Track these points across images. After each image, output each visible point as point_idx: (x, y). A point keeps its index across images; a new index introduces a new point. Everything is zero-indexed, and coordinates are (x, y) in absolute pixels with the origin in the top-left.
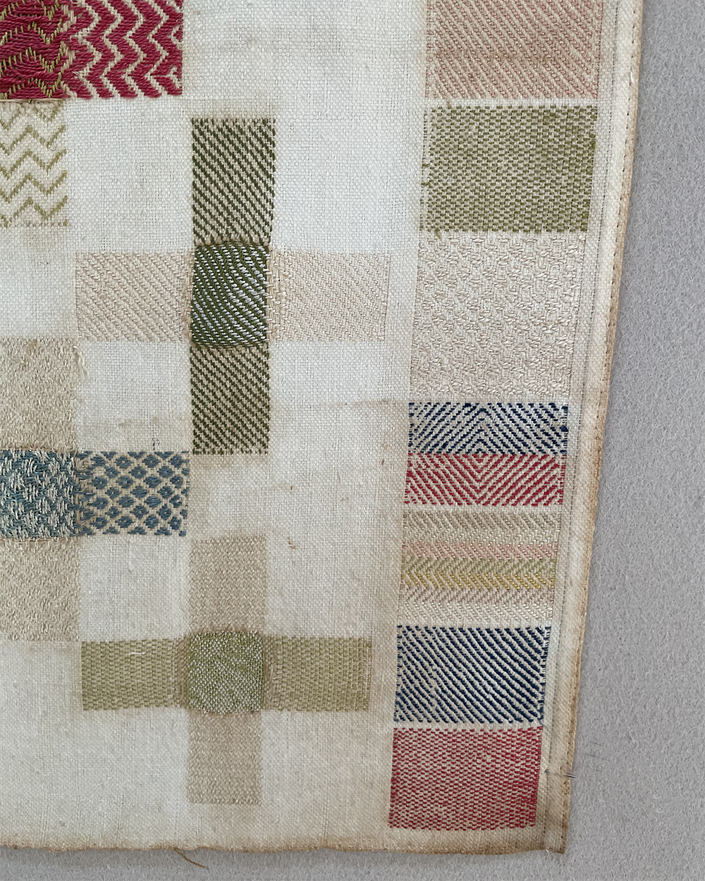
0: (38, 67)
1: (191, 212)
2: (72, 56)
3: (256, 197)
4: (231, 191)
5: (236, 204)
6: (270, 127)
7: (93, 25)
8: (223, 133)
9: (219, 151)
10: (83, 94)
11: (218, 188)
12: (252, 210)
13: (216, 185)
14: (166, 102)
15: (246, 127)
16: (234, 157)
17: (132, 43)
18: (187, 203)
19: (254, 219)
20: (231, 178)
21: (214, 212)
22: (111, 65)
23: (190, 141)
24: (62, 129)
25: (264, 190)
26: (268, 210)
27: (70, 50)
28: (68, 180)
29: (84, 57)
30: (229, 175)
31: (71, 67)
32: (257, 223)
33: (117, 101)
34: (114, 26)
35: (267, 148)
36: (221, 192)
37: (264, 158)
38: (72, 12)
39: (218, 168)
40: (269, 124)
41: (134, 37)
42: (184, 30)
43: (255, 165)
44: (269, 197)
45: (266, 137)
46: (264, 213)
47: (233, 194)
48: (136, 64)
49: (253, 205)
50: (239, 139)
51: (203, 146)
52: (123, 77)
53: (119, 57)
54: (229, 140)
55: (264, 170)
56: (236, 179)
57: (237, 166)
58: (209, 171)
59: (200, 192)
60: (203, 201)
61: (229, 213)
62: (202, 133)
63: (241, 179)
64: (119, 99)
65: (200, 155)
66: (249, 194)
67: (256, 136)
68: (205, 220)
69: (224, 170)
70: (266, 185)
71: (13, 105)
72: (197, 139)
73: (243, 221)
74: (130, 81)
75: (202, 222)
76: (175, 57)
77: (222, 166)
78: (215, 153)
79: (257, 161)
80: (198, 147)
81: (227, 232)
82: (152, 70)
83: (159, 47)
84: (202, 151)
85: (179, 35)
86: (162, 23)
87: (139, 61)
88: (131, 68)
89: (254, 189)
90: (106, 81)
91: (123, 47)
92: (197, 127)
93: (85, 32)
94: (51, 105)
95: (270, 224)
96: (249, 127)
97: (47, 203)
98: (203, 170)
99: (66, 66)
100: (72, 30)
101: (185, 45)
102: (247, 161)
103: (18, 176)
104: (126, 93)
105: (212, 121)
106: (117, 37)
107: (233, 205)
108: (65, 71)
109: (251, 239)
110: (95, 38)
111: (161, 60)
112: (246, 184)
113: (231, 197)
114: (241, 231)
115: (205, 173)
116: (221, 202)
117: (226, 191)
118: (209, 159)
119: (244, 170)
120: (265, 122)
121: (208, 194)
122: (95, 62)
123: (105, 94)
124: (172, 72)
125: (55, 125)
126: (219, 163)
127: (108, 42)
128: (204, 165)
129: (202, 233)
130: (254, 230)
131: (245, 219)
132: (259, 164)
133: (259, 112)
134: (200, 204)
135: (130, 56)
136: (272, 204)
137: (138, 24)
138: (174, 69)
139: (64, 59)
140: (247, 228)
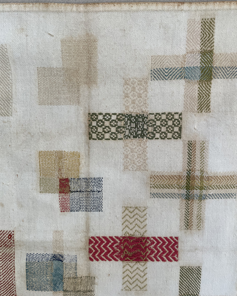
0: (141, 254)
1: (179, 288)
2: (150, 252)
3: (196, 284)
4: (189, 282)
5: (190, 285)
6: (200, 268)
7: (155, 244)
8: (188, 269)
9: (187, 274)
10: (152, 260)
11: (186, 282)
12: (195, 287)
13: (186, 281)
14: (174, 263)
15: (194, 268)
16: (190, 275)
17: (165, 248)
18: (178, 285)
19: (195, 289)
20: (189, 280)
21: (185, 287)
22: (160, 254)
23: (179, 271)
24: (146, 268)
25: (198, 282)
26: (199, 287)
27: (149, 250)
28: (147, 280)
29: (152, 252)
30: (189, 279)
31: (149, 254)
32: (196, 290)
33: (161, 262)
34: (160, 244)
35: (199, 273)
36: (187, 283)
37: (198, 275)
38: (150, 241)
39: (186, 277)
40: (200, 267)
41: (165, 247)
42: (179, 246)
43: (196, 277)
44: (199, 284)
45: (199, 270)
46: (197, 288)
47: (190, 283)
48: (166, 253)
49: (195, 286)
50: (192, 271)
51: (183, 272)
52: (163, 256)
53: (162, 252)
54: (189, 271)
55: (198, 278)
56: (191, 280)
57: (191, 277)
58: (184, 278)
59: (181, 283)
60: (182, 285)
61: (189, 288)
62: (183, 270)
63: (192, 280)
64: (162, 262)
65: (182, 274)
66: (194, 283)
67: (196, 270)
68: (182, 289)
69: (188, 278)
70: (198, 281)
71: (134, 263)
72: (181, 271)
73: (192, 289)
74: (165, 258)
75: (181, 290)
76: (176, 252)
77: (187, 277)
78: (186, 274)
79: (196, 276)
80: (181, 272)
81: (188, 292)
82: (170, 255)
83: (172, 250)
84: (182, 273)
85: (177, 247)
86: (173, 244)
87: (167, 253)
88: (165, 254)
89: (195, 282)
90: (158, 258)
91: (163, 249)
92: (181, 268)
93: (153, 245)
94: (144, 263)
95: (199, 290)
96: (195, 268)
97: (142, 285)
98: (182, 278)
99: (148, 254)
100: (149, 245)
101: (179, 249)
102: (194, 276)
103: (134, 279)
104: (163, 260)
105: (186, 267)
106: (161, 247)
107: (190, 286)
108: (148, 255)
109: (194, 294)
110: (155, 247)
111: (173, 253)
112: (193, 281)
113: (189, 284)
114: (192, 292)
115: (183, 278)
116: (186, 285)
117: (188, 282)
118: (184, 275)
119: (193, 278)
120: (199, 267)
121: (183, 283)
122: (155, 253)
123: (158, 260)
124: (176, 256)
125: (145, 267)
126: (187, 276)
127: (159, 248)
128: (183, 277)
129: (181, 292)
130: (195, 292)
131: (193, 289)
132: (197, 276)
133: (198, 265)
134: (181, 285)
135: (164, 252)
136: (200, 286)
137: (166, 244)
138: (176, 255)
139: (147, 252)
140: (193, 291)
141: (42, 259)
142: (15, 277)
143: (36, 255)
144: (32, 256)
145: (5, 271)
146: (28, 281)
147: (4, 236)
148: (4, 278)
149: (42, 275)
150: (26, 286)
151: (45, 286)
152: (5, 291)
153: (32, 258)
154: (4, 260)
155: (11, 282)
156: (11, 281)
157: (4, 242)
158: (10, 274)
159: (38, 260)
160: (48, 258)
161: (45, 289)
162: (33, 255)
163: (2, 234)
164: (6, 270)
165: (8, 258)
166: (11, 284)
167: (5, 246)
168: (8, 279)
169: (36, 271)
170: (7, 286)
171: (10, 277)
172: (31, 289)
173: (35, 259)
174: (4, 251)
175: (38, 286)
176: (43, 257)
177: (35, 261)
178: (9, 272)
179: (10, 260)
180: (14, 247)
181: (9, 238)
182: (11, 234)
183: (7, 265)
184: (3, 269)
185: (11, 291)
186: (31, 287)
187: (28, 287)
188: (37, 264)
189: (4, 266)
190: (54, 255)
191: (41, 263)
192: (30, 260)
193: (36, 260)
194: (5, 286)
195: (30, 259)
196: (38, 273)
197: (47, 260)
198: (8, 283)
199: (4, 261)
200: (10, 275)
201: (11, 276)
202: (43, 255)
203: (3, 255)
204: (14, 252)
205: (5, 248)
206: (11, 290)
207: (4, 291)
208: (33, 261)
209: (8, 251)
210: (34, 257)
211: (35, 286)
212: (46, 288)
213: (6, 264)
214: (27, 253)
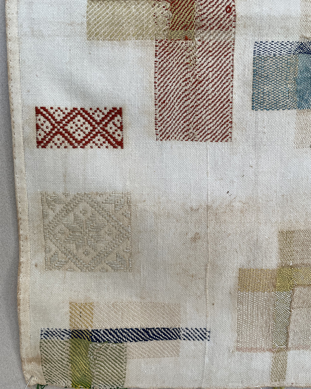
141: (281, 52)
142: (234, 86)
143: (270, 45)
144: (264, 46)
145: (216, 75)
146: (255, 91)
147: (218, 9)
148: (213, 89)
149: (280, 81)
150: (251, 103)
151: (283, 100)
152: (213, 115)
153: (264, 50)
154: (216, 54)
155: (225, 97)
156: (225, 94)
157: (219, 19)
158: (225, 80)
159: (275, 53)
160: (290, 50)
161: (284, 106)
162: (266, 43)
163: (215, 6)
164: (219, 72)
165: (223, 51)
166: (225, 99)
167: (219, 27)
168: (221, 90)
169: (270, 72)
170: (218, 104)
171: (225, 86)
172: (259, 107)
173: (269, 50)
174: (217, 38)
175: (272, 101)
176: (282, 48)
177: (268, 55)
178: (223, 78)
179: (225, 54)
180: (233, 28)
181: (227, 12)
182: (230, 6)
183: (220, 64)
184: (213, 72)
185: (224, 114)
186: (260, 103)
187: (254, 105)
188: (272, 59)
189: (215, 66)
190: (300, 45)
191: (279, 59)
192: (261, 54)
193: (271, 54)
194: (215, 105)
195: (260, 52)
196: (273, 77)
197: (289, 52)
198: (220, 100)
199: (216, 56)
200: (224, 84)
201: (227, 84)
202: (283, 43)
203: (214, 46)
204: (234, 39)
205: (219, 32)
206: (224, 112)
207: (211, 115)
208: (265, 54)
209: (223, 37)
210: (267, 48)
211: (268, 101)
212: (286, 104)
213: (218, 62)
214: (256, 41)
